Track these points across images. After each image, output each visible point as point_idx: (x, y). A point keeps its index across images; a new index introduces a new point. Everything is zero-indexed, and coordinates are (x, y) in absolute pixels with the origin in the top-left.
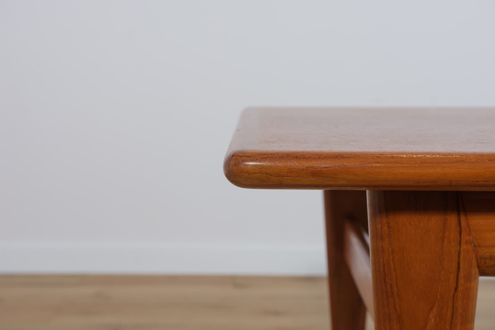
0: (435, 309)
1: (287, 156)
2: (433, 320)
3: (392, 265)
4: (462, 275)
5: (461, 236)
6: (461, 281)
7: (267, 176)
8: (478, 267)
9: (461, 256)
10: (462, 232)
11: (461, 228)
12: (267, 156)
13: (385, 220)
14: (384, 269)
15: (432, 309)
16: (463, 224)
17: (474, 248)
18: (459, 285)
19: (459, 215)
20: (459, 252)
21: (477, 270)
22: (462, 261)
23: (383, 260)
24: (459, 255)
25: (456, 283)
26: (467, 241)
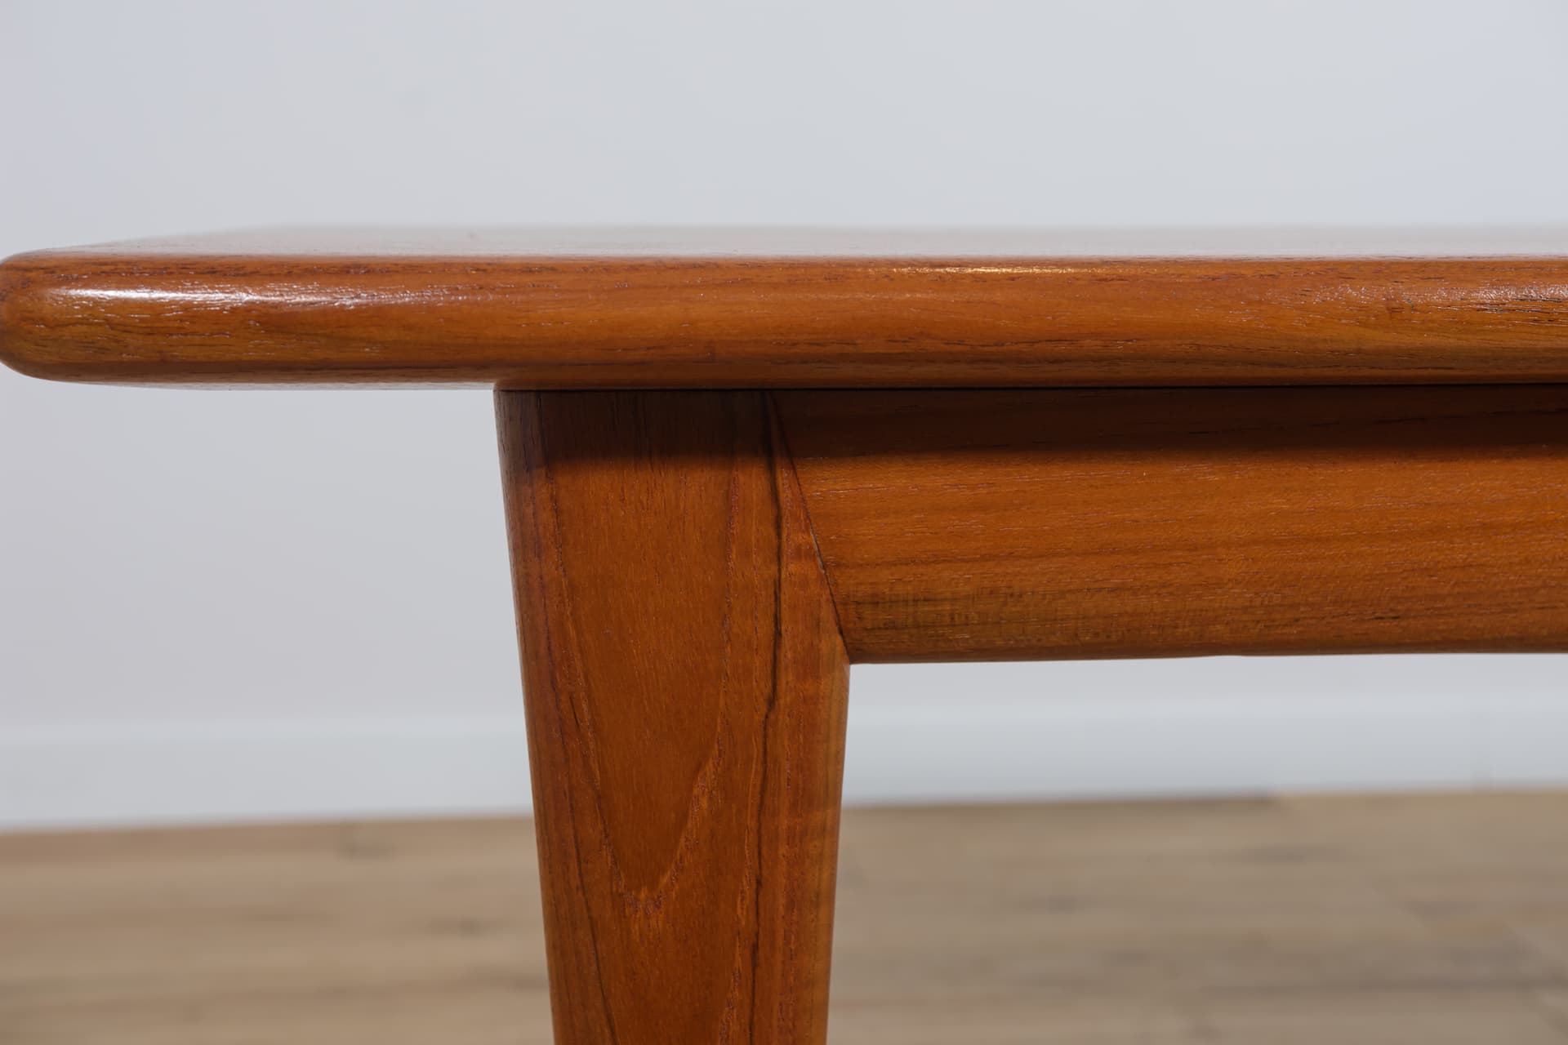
0: (709, 767)
1: (181, 266)
2: (704, 803)
3: (572, 633)
4: (789, 655)
5: (779, 535)
6: (787, 678)
7: (113, 332)
8: (841, 632)
9: (783, 597)
10: (784, 520)
11: (779, 507)
12: (113, 267)
13: (544, 491)
14: (549, 648)
15: (699, 768)
16: (786, 495)
17: (823, 572)
18: (782, 686)
19: (771, 469)
20: (778, 585)
21: (838, 640)
22: (785, 614)
23: (547, 619)
24: (775, 593)
25: (770, 684)
26: (798, 549)
